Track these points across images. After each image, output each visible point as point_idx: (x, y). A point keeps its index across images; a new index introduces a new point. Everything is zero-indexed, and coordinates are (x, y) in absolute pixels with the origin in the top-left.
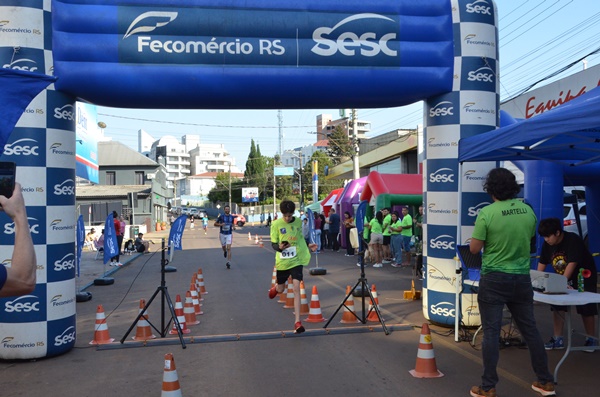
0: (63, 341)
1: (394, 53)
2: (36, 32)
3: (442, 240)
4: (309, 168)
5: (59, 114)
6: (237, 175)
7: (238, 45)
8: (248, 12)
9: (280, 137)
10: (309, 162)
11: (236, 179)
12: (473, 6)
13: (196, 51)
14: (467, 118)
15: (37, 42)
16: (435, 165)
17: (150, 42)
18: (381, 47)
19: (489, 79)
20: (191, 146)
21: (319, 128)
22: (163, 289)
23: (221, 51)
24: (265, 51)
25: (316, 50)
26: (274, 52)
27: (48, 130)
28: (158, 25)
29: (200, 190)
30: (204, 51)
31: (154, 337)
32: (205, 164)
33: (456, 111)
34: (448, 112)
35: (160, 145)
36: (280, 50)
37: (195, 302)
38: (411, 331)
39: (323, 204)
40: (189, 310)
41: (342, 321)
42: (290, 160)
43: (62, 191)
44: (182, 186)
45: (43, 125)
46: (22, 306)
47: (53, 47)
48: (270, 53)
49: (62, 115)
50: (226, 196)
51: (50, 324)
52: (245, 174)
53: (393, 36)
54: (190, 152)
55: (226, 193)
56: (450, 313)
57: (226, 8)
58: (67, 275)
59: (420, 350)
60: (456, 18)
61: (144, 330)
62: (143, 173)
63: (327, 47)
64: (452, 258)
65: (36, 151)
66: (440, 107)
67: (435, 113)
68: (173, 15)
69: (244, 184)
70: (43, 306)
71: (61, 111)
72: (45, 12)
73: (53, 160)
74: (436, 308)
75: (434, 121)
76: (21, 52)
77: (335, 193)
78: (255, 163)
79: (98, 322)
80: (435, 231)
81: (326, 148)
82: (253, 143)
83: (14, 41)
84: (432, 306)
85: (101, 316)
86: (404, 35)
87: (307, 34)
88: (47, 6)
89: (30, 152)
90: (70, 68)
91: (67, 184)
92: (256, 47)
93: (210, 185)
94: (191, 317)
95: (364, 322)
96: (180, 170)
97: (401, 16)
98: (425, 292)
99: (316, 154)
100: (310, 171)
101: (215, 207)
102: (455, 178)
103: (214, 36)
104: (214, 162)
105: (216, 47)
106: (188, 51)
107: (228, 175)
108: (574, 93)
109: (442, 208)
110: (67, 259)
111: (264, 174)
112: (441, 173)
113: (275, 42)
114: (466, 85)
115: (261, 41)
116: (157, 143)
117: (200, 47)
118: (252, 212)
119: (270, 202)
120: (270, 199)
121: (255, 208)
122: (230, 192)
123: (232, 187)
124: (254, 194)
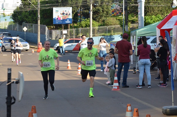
69: (56, 3)
93: (14, 3)
101: (21, 29)
118: (64, 36)
119: (85, 25)
120: (86, 21)
121: (68, 31)
122: (39, 11)
123: (41, 6)
124: (67, 14)
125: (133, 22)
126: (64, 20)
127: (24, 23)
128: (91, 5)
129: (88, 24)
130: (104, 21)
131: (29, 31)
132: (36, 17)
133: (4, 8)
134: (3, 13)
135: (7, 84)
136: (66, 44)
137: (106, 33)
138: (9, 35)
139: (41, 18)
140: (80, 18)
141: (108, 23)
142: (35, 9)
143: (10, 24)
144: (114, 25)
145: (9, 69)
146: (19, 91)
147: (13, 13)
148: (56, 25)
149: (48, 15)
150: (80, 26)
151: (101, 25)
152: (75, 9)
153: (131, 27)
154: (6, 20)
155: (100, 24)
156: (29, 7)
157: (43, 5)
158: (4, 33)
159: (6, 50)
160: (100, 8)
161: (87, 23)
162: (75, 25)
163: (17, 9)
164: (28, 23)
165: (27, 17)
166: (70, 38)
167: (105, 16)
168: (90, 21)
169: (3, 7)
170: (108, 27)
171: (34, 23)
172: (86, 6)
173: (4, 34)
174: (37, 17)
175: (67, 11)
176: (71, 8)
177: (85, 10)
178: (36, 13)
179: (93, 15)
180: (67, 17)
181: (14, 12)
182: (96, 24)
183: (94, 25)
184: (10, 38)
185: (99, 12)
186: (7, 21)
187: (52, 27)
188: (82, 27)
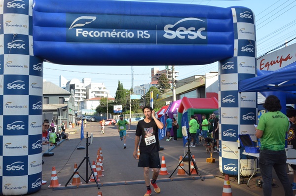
0: (36, 186)
1: (204, 38)
2: (25, 26)
3: (229, 132)
4: (148, 95)
5: (35, 68)
6: (111, 99)
7: (126, 33)
8: (132, 17)
9: (132, 79)
10: (148, 92)
11: (111, 101)
12: (243, 14)
13: (105, 36)
14: (241, 70)
15: (25, 32)
16: (225, 94)
17: (82, 31)
18: (198, 34)
19: (252, 50)
20: (87, 84)
21: (152, 75)
22: (87, 158)
23: (118, 36)
24: (140, 36)
25: (166, 36)
26: (145, 37)
27: (30, 76)
28: (86, 23)
29: (92, 107)
30: (109, 36)
31: (82, 184)
32: (94, 93)
33: (236, 67)
34: (231, 67)
35: (71, 83)
36: (148, 36)
37: (101, 165)
38: (214, 179)
39: (157, 114)
40: (99, 169)
41: (177, 174)
42: (138, 91)
43: (36, 108)
44: (82, 104)
45: (28, 74)
46: (16, 167)
47: (33, 34)
48: (142, 37)
49: (37, 69)
50: (105, 110)
51: (30, 177)
52: (115, 99)
53: (204, 29)
54: (86, 87)
55: (106, 108)
56: (234, 169)
57: (121, 14)
58: (38, 151)
59: (224, 188)
60: (235, 20)
61: (77, 179)
62: (63, 98)
63: (171, 34)
64: (236, 141)
65: (24, 87)
66: (228, 64)
67: (225, 68)
68: (94, 18)
69: (115, 104)
70: (26, 168)
71: (36, 67)
72: (29, 16)
73: (32, 92)
74: (226, 167)
75: (224, 72)
76: (17, 36)
77: (164, 108)
78: (120, 93)
79: (52, 175)
80: (225, 127)
81: (157, 85)
82: (119, 82)
83: (14, 31)
84: (225, 166)
85: (54, 172)
86: (209, 29)
87: (161, 28)
88: (31, 14)
89: (20, 88)
90: (42, 45)
91: (39, 104)
92: (136, 35)
93: (97, 104)
94: (100, 173)
95: (190, 174)
96: (81, 96)
97: (208, 19)
98: (220, 158)
99: (152, 88)
100: (149, 96)
101: (100, 115)
102: (237, 100)
103: (114, 29)
104: (98, 92)
105: (116, 34)
106: (101, 36)
107: (106, 99)
108: (284, 57)
109: (229, 116)
110: (38, 143)
111: (125, 99)
112: (228, 98)
113: (145, 32)
114: (240, 53)
115: (138, 31)
116: (69, 82)
117: (107, 34)
119: (128, 113)
123: (109, 105)
124: (120, 108)
126: (119, 111)
131: (103, 116)
139: (108, 110)
141: (138, 112)
143: (95, 113)
146: (91, 141)
149: (112, 109)
154: (93, 111)
156: (103, 106)
158: (92, 117)
162: (124, 113)
164: (102, 113)
165: (102, 110)
167: (137, 109)
168: (130, 111)
171: (105, 113)
172: (128, 105)
176: (122, 106)
181: (97, 108)
182: (133, 112)
185: (134, 107)
187: (113, 114)
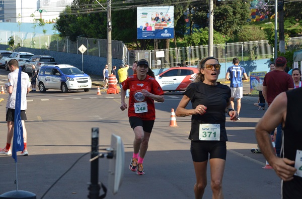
50: (96, 25)
118: (159, 62)
119: (199, 40)
120: (201, 32)
121: (165, 53)
122: (110, 15)
123: (114, 3)
124: (163, 20)
125: (293, 34)
127: (80, 38)
128: (212, 3)
129: (206, 39)
130: (235, 32)
131: (91, 54)
132: (103, 26)
133: (41, 9)
134: (39, 18)
135: (91, 160)
136: (163, 78)
137: (241, 55)
138: (51, 61)
139: (113, 27)
140: (188, 28)
141: (244, 36)
142: (101, 10)
143: (53, 40)
144: (256, 40)
145: (94, 130)
146: (113, 174)
147: (59, 18)
148: (142, 41)
149: (127, 21)
150: (190, 43)
151: (230, 41)
152: (179, 9)
153: (289, 43)
154: (44, 32)
155: (229, 38)
156: (90, 7)
157: (118, 3)
158: (41, 56)
159: (47, 90)
160: (228, 7)
161: (202, 36)
162: (180, 41)
163: (67, 10)
164: (87, 37)
165: (86, 26)
166: (171, 65)
167: (239, 22)
168: (209, 33)
169: (38, 7)
170: (243, 45)
171: (100, 38)
172: (202, 4)
173: (42, 59)
174: (106, 26)
175: (164, 14)
176: (172, 8)
177: (200, 11)
178: (104, 17)
179: (214, 21)
180: (164, 25)
181: (61, 16)
182: (222, 37)
183: (216, 41)
184: (54, 66)
185: (226, 16)
186: (47, 34)
187: (135, 45)
188: (194, 44)
